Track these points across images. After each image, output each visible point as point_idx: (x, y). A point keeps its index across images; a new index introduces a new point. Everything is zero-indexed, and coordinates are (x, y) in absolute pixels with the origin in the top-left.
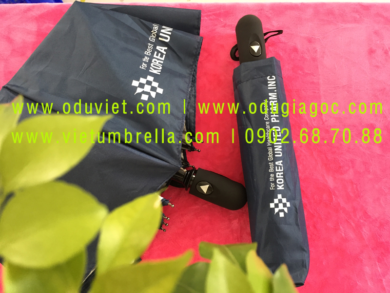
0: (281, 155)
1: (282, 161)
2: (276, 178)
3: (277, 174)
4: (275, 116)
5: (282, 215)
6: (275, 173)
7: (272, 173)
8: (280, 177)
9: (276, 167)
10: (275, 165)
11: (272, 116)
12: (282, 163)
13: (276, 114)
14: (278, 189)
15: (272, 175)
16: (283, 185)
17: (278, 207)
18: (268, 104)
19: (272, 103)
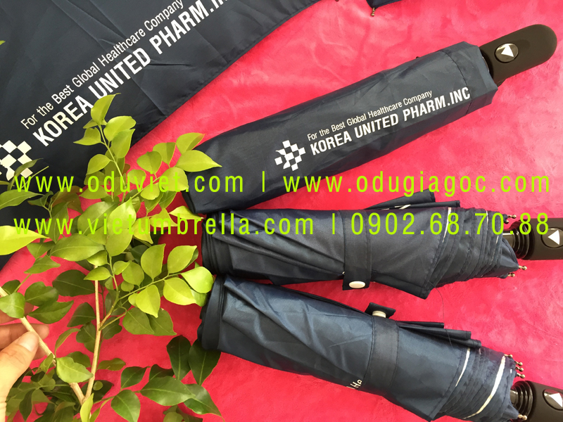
0: (358, 136)
1: (350, 140)
2: (324, 138)
3: (331, 138)
4: (413, 113)
5: (278, 161)
6: (332, 134)
7: (331, 130)
8: (328, 143)
9: (340, 134)
10: (342, 131)
11: (412, 108)
12: (348, 140)
13: (415, 114)
14: (312, 145)
15: (327, 131)
16: (318, 152)
17: (287, 153)
18: (428, 99)
19: (430, 104)
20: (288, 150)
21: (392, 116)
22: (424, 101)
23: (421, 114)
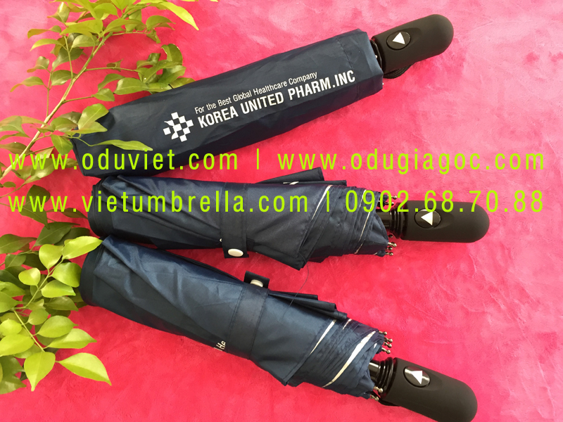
0: (245, 112)
1: (237, 115)
2: (211, 111)
3: (218, 113)
4: (298, 92)
5: (167, 131)
6: (219, 109)
7: (217, 104)
8: (216, 118)
9: (227, 109)
10: (228, 106)
11: (297, 88)
12: (234, 115)
13: (300, 93)
14: (199, 118)
15: (214, 106)
16: (206, 125)
17: (175, 124)
18: (313, 80)
19: (315, 85)
20: (176, 122)
21: (277, 94)
22: (309, 82)
23: (307, 94)
